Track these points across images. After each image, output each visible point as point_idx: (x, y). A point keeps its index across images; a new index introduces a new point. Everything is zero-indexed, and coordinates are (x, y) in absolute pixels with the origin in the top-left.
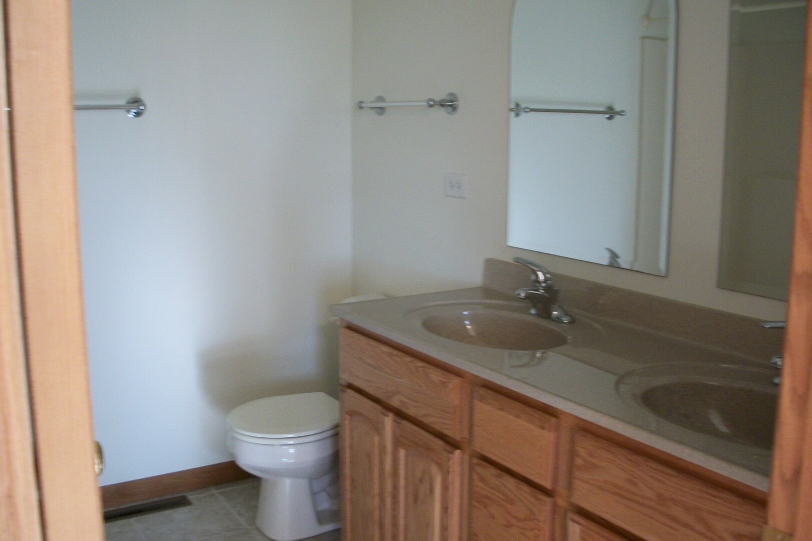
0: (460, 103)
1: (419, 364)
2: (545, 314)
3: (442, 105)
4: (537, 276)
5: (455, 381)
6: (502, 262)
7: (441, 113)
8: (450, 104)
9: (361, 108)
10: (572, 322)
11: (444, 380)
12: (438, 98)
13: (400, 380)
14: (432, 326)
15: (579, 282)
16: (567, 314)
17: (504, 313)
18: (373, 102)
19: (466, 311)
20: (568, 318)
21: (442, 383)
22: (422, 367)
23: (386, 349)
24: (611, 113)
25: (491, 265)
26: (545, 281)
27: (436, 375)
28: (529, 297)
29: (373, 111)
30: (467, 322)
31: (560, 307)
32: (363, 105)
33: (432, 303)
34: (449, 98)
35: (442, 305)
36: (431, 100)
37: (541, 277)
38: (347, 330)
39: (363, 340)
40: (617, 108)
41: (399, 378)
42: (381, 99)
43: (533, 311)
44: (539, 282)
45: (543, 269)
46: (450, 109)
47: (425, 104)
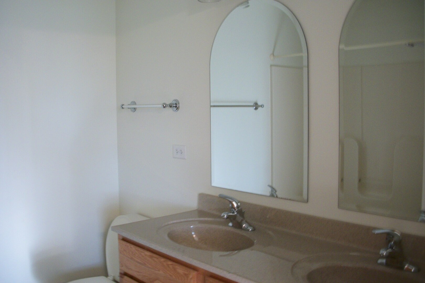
0: (181, 105)
1: (170, 263)
2: (238, 225)
3: (171, 107)
4: (233, 205)
5: (193, 274)
6: (209, 195)
7: (169, 111)
8: (175, 106)
9: (123, 108)
10: (254, 230)
11: (186, 273)
12: (168, 103)
13: (158, 272)
14: (173, 237)
15: (256, 206)
16: (250, 225)
17: (214, 226)
18: (129, 105)
19: (191, 226)
20: (252, 228)
21: (185, 274)
22: (172, 264)
23: (148, 253)
24: (256, 106)
25: (202, 197)
26: (238, 207)
27: (181, 270)
28: (229, 217)
29: (129, 110)
30: (193, 233)
31: (246, 222)
32: (123, 106)
33: (172, 222)
34: (174, 102)
35: (177, 223)
36: (165, 104)
37: (235, 205)
38: (123, 241)
39: (133, 248)
40: (260, 103)
41: (158, 271)
42: (134, 103)
43: (231, 224)
44: (234, 208)
45: (235, 200)
46: (175, 109)
47: (161, 106)
